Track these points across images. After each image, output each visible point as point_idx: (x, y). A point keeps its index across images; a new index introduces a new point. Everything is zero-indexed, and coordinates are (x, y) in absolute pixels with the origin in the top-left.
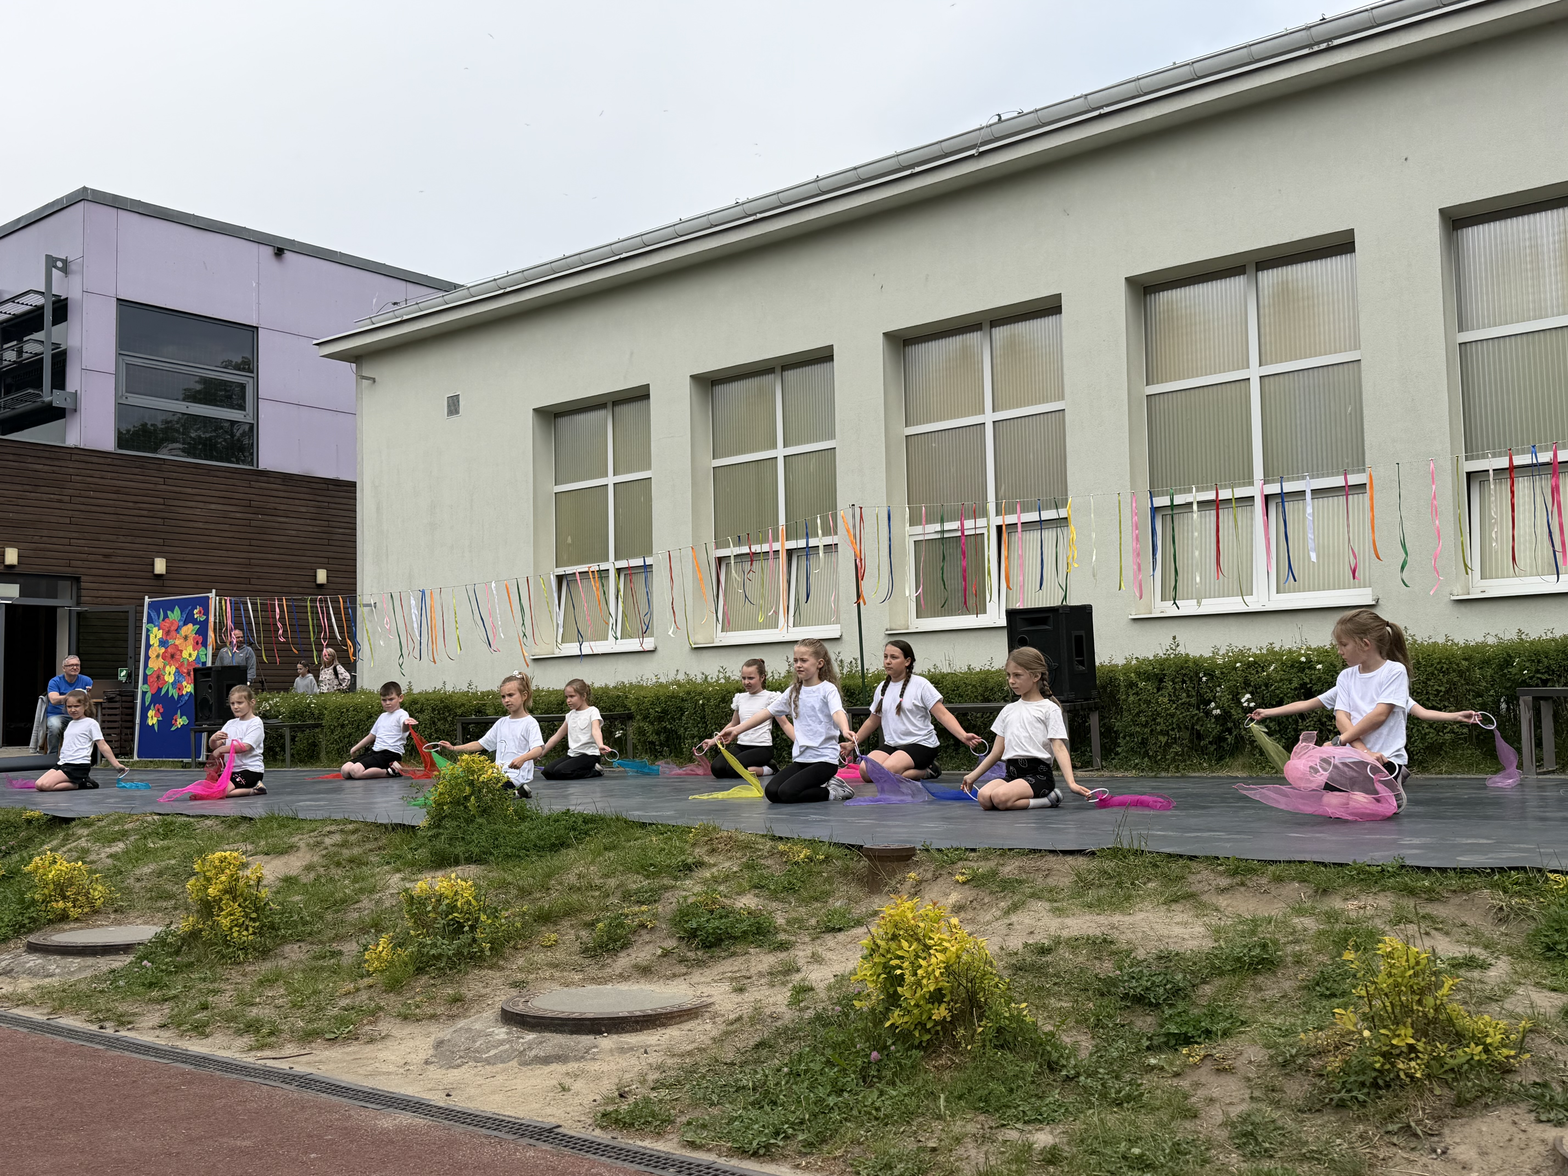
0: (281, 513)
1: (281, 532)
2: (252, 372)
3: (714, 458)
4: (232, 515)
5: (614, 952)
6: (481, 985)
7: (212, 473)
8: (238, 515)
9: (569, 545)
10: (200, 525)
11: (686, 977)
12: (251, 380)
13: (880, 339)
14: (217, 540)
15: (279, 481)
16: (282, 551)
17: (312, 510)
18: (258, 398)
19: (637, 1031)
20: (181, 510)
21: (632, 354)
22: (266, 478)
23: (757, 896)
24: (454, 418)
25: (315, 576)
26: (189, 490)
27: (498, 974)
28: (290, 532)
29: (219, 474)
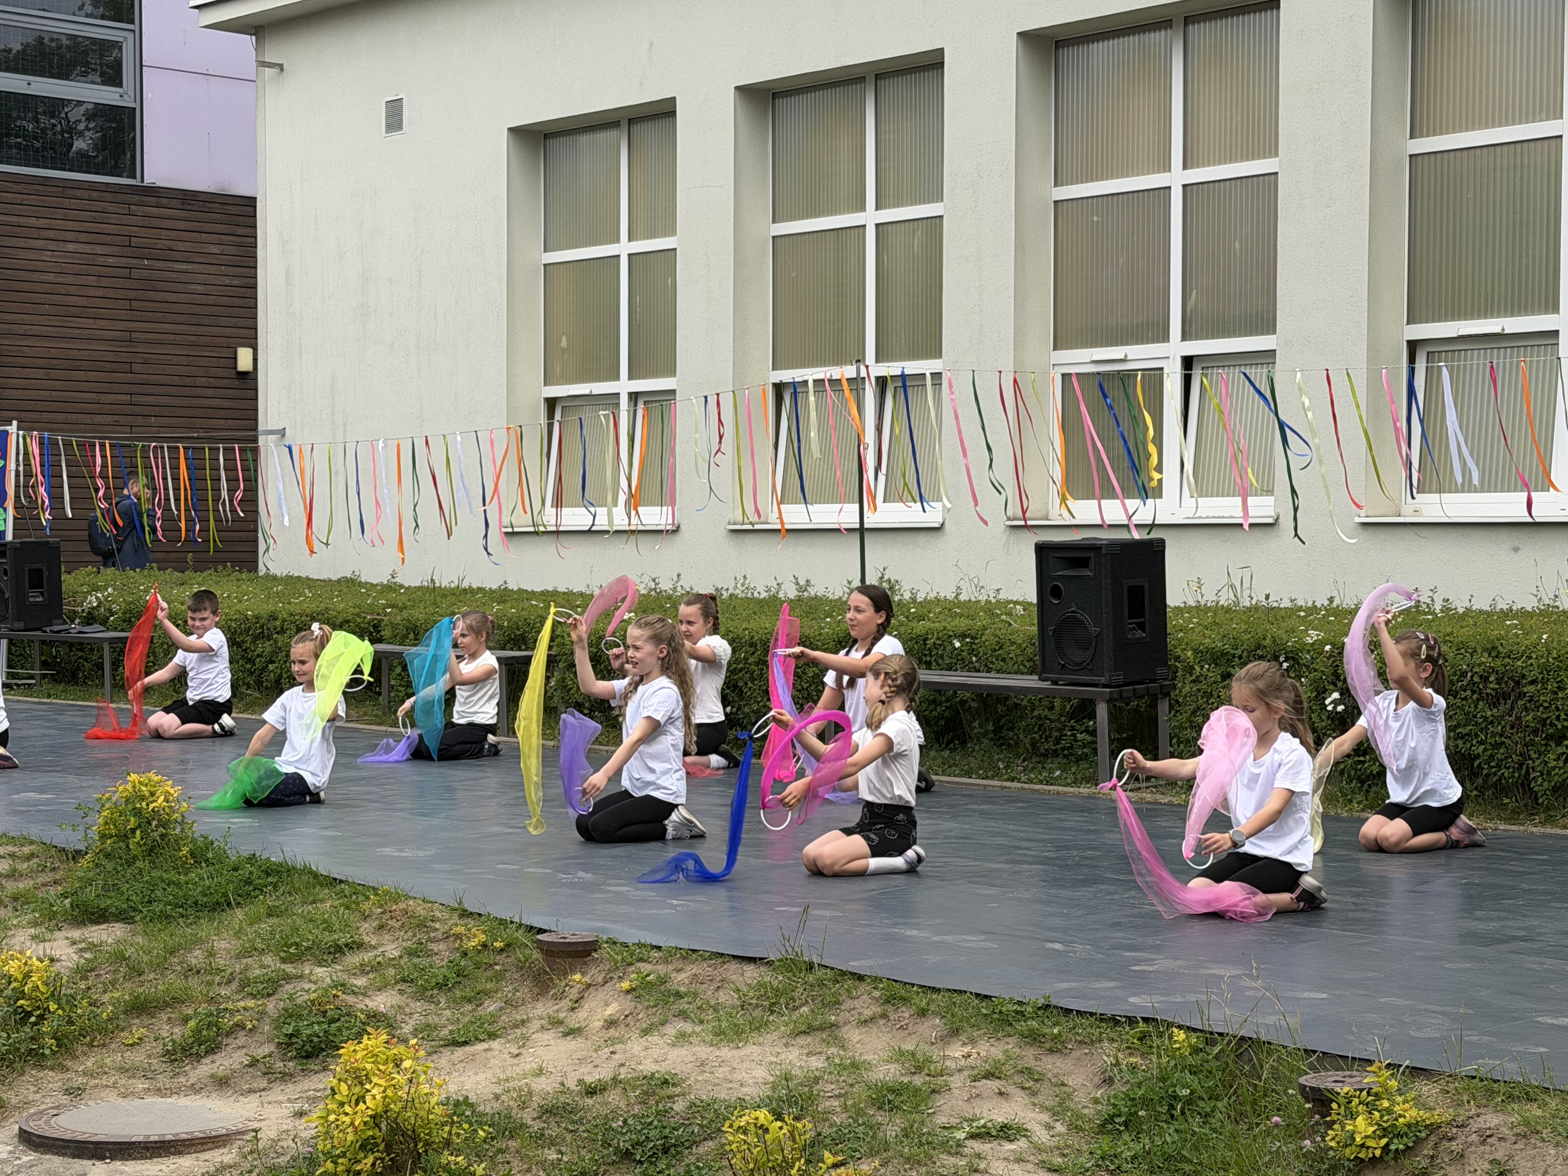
0: (179, 256)
1: (179, 287)
2: (132, 22)
3: (774, 221)
4: (101, 260)
5: (198, 1057)
6: (32, 1089)
7: (70, 192)
8: (111, 261)
9: (563, 350)
10: (51, 277)
11: (263, 1093)
12: (131, 36)
13: (1012, 44)
14: (79, 301)
15: (175, 203)
16: (181, 318)
17: (229, 250)
18: (141, 66)
19: (146, 1158)
20: (22, 254)
21: (652, 44)
22: (154, 199)
23: (401, 992)
24: (396, 135)
25: (235, 359)
26: (33, 221)
27: (60, 1076)
28: (194, 287)
29: (79, 193)
